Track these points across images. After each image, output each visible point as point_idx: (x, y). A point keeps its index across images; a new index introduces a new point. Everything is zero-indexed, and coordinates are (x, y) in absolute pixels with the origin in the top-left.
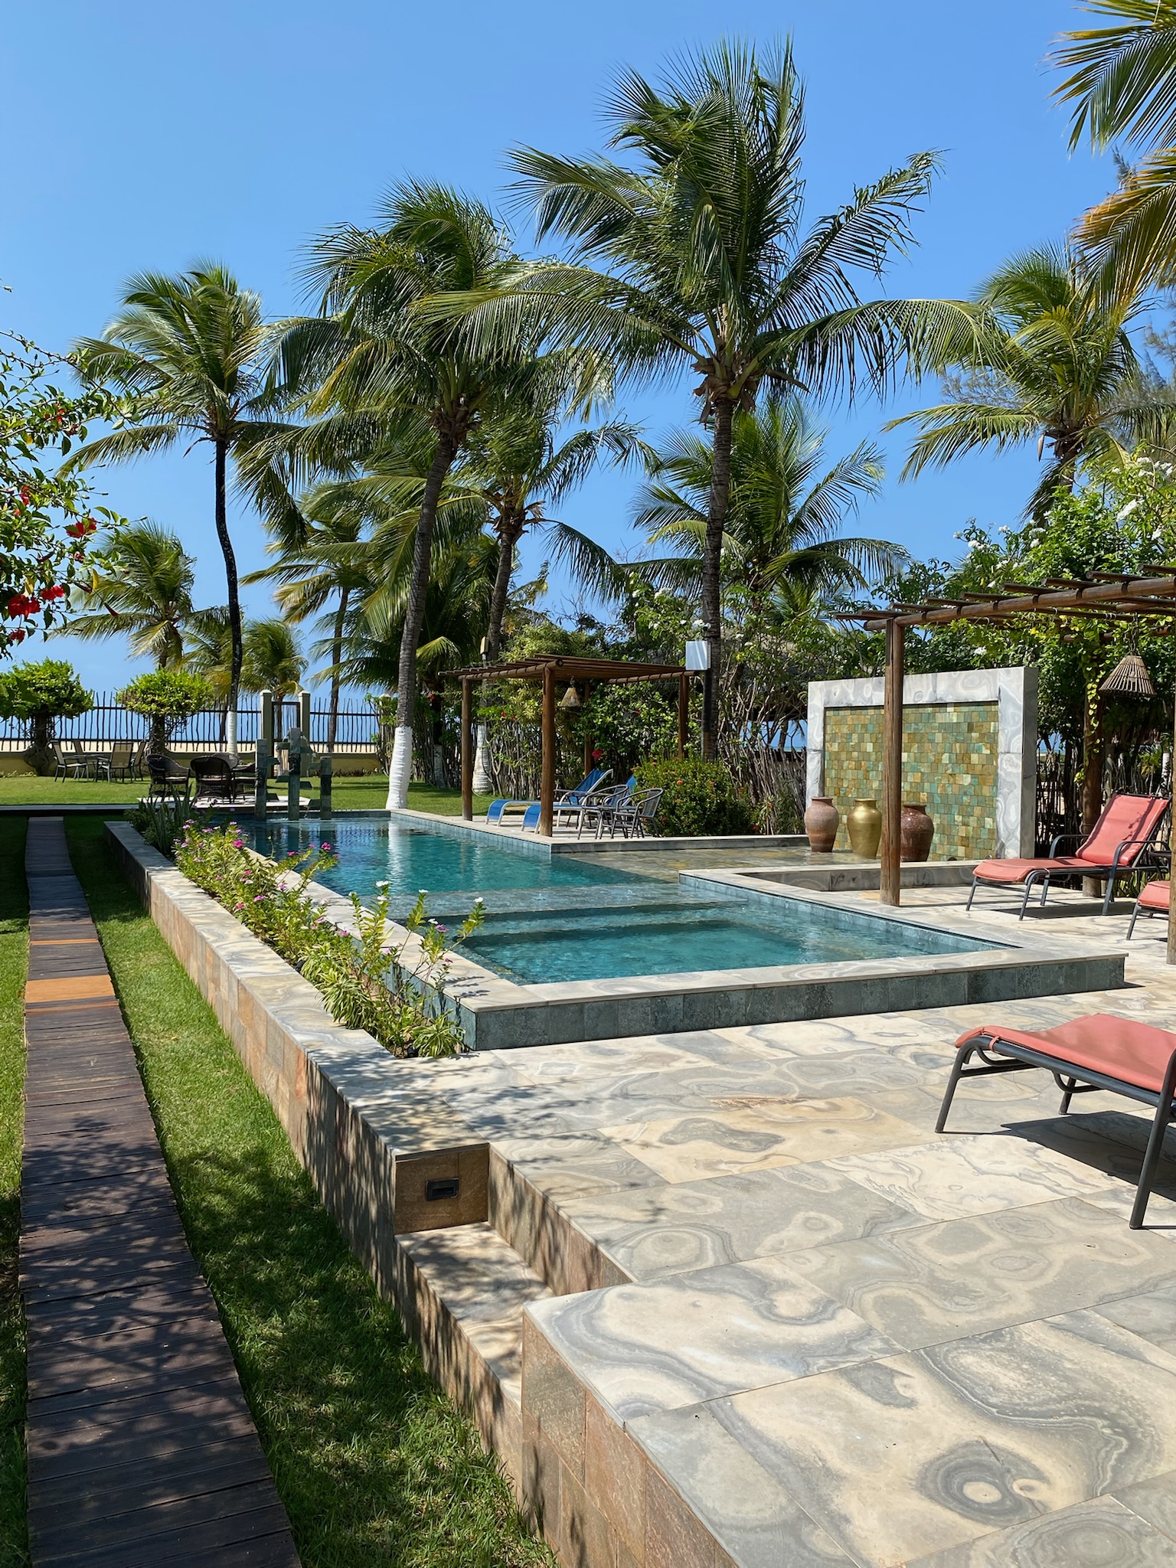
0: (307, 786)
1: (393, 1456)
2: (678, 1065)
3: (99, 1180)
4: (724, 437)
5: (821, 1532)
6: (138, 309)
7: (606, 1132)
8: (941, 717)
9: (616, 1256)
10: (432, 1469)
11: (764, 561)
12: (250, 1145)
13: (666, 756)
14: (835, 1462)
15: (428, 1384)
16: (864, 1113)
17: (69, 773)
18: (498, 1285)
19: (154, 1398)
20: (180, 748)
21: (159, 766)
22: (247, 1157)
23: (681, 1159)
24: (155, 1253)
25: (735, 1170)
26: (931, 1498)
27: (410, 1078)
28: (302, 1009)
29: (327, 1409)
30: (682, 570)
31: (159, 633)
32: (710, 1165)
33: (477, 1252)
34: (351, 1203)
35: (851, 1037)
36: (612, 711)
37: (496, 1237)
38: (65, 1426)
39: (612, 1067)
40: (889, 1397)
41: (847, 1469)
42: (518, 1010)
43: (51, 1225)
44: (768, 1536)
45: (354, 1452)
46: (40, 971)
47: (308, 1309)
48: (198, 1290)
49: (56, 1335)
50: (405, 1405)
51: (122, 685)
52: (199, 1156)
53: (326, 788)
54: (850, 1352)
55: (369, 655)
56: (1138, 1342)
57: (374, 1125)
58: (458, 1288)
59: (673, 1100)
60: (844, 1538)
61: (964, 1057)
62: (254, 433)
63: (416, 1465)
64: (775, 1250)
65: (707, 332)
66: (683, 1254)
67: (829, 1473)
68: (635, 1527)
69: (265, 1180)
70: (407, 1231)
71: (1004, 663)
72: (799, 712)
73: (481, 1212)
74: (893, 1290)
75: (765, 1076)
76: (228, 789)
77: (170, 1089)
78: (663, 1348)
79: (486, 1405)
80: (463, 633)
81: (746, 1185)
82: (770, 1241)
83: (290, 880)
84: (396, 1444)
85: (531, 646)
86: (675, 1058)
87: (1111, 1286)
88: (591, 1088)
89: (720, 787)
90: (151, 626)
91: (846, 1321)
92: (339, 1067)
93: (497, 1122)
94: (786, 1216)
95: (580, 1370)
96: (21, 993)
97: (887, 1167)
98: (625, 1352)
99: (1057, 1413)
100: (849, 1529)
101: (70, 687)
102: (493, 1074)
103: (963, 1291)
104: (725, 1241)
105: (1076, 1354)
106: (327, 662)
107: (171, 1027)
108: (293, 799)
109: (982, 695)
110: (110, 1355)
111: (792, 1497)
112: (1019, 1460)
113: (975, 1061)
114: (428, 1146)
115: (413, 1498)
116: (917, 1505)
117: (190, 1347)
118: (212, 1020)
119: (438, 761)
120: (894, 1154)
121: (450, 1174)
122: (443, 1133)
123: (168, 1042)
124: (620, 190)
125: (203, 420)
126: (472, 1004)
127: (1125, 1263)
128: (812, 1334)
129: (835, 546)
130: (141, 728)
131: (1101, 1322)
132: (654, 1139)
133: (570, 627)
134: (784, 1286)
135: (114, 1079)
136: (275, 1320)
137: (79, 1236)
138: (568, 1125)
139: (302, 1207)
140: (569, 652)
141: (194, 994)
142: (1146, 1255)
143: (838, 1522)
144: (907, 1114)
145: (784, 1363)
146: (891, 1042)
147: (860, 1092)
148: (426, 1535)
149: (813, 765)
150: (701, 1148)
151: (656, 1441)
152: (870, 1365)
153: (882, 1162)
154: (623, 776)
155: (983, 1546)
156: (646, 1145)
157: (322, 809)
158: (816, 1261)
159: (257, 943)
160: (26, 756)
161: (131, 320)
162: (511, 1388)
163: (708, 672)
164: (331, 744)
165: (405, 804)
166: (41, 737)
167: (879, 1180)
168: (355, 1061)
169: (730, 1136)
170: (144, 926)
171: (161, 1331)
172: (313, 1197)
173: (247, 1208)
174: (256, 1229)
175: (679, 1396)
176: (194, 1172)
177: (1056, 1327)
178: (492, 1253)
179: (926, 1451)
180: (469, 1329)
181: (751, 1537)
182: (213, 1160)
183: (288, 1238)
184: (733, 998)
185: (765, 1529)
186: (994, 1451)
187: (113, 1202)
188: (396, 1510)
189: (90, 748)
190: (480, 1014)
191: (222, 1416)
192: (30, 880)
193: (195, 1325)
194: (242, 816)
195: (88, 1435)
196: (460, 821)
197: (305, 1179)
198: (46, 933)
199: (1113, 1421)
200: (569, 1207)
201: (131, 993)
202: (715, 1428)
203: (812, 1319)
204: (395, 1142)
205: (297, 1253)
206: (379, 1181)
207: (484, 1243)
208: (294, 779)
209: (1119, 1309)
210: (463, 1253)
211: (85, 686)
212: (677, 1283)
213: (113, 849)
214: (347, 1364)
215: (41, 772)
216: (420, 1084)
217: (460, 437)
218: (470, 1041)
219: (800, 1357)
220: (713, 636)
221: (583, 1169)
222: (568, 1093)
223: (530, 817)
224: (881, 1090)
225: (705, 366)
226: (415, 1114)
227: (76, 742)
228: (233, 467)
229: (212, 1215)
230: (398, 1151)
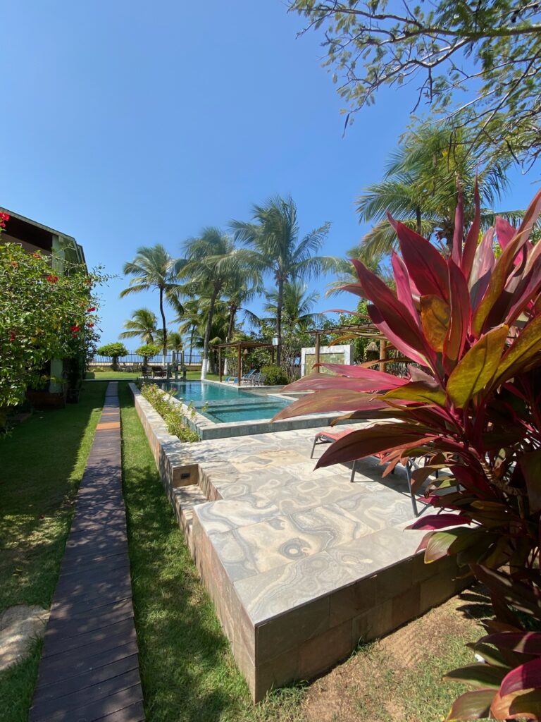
0: (180, 374)
1: (164, 545)
2: (252, 443)
3: (104, 475)
4: (281, 288)
5: (250, 564)
6: (140, 255)
7: (228, 460)
8: (332, 357)
9: (221, 492)
10: (173, 548)
11: (293, 319)
12: (145, 466)
13: (268, 366)
14: (259, 545)
15: (176, 526)
16: (294, 454)
17: (122, 371)
18: (196, 500)
19: (103, 532)
20: (151, 364)
21: (144, 369)
22: (145, 468)
23: (246, 467)
24: (113, 494)
25: (258, 469)
26: (281, 553)
27: (184, 447)
28: (163, 430)
29: (150, 533)
30: (272, 320)
31: (148, 336)
32: (252, 468)
33: (193, 492)
34: (166, 480)
35: (297, 435)
36: (256, 354)
37: (199, 488)
38: (78, 539)
39: (237, 444)
40: (278, 527)
41: (262, 546)
42: (214, 430)
43: (88, 487)
44: (235, 565)
45: (154, 544)
46: (102, 421)
47: (150, 508)
48: (122, 503)
49: (82, 516)
50: (170, 532)
51: (137, 349)
52: (132, 468)
53: (185, 374)
54: (272, 516)
55: (199, 341)
56: (344, 511)
57: (170, 460)
58: (185, 501)
59: (248, 451)
60: (255, 564)
61: (316, 440)
62: (169, 287)
63: (169, 547)
64: (262, 490)
65: (277, 264)
66: (239, 491)
67: (257, 548)
68: (210, 563)
69: (148, 474)
70: (176, 487)
71: (346, 344)
72: (299, 355)
73: (196, 482)
74: (288, 500)
75: (273, 445)
76: (161, 375)
77: (129, 451)
78: (225, 516)
79: (187, 532)
80: (222, 336)
81: (259, 473)
82: (261, 487)
83: (166, 397)
84: (165, 542)
85: (237, 339)
86: (252, 441)
87: (342, 497)
88: (228, 449)
89: (280, 374)
90: (145, 334)
91: (274, 507)
92: (166, 445)
93: (202, 459)
94: (267, 481)
95: (201, 522)
96: (96, 427)
97: (296, 468)
98: (215, 518)
99: (318, 530)
100: (257, 562)
101: (122, 349)
102: (206, 446)
103: (306, 499)
104: (250, 487)
105: (328, 515)
106: (190, 343)
107: (133, 435)
108: (176, 377)
109: (341, 351)
110: (95, 521)
111: (245, 554)
112: (306, 542)
113: (319, 441)
114: (183, 465)
115: (166, 556)
116: (276, 555)
117: (116, 518)
118: (144, 433)
119: (215, 367)
120: (298, 464)
121: (188, 472)
122: (187, 461)
123: (132, 439)
124: (256, 230)
125: (157, 283)
126: (202, 429)
127: (347, 491)
128: (263, 511)
129: (310, 316)
130: (141, 359)
131: (337, 507)
132: (240, 461)
133: (248, 335)
134: (261, 499)
135: (114, 449)
136: (142, 510)
137: (94, 490)
138: (220, 458)
139: (156, 481)
140: (246, 341)
141: (142, 427)
142: (352, 489)
143: (255, 560)
144: (305, 454)
145: (254, 519)
146: (306, 436)
147: (295, 449)
148: (167, 566)
149: (303, 368)
150: (252, 464)
151: (214, 540)
152: (277, 519)
153: (295, 466)
154: (258, 371)
155: (289, 566)
156: (238, 463)
157: (183, 379)
158: (271, 492)
159: (156, 414)
160: (111, 366)
161: (139, 258)
162: (191, 527)
163: (278, 346)
164: (190, 363)
165: (205, 378)
166: (115, 361)
167: (292, 471)
168: (171, 443)
169: (259, 461)
170: (133, 409)
171: (110, 514)
172: (159, 478)
173: (142, 482)
174: (142, 488)
175: (224, 528)
176: (130, 472)
177: (325, 508)
178: (197, 492)
179: (283, 541)
180: (185, 512)
181: (231, 565)
182: (136, 469)
183: (150, 489)
184: (269, 426)
185: (236, 563)
186: (300, 540)
187: (105, 481)
188: (162, 559)
189: (128, 364)
190: (204, 431)
191: (119, 536)
192: (106, 398)
193: (119, 512)
194: (164, 381)
195: (84, 542)
196: (218, 382)
197: (158, 474)
198: (107, 411)
199: (331, 532)
200: (213, 479)
201: (125, 427)
202: (232, 536)
203: (265, 507)
204: (174, 464)
205: (151, 493)
206: (170, 474)
207: (195, 489)
208: (177, 372)
209: (341, 503)
210: (189, 492)
211: (127, 349)
212: (234, 499)
213: (129, 389)
214: (158, 521)
215: (115, 370)
216: (186, 449)
217: (220, 289)
218: (202, 437)
219: (258, 518)
220: (279, 337)
221: (220, 470)
222: (223, 450)
223: (235, 381)
224: (300, 448)
225: (276, 272)
226: (182, 457)
227: (124, 363)
228: (165, 296)
229: (132, 483)
230: (174, 467)
